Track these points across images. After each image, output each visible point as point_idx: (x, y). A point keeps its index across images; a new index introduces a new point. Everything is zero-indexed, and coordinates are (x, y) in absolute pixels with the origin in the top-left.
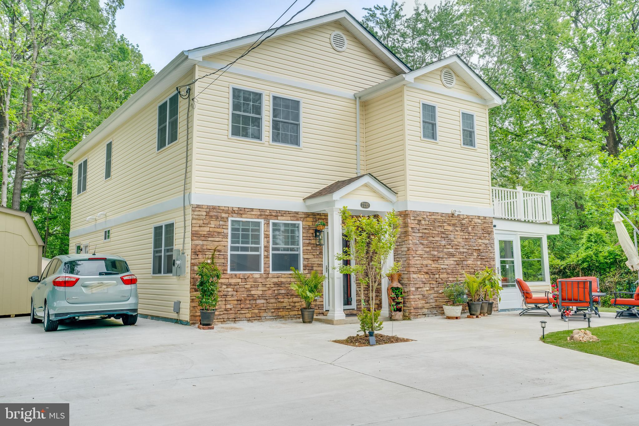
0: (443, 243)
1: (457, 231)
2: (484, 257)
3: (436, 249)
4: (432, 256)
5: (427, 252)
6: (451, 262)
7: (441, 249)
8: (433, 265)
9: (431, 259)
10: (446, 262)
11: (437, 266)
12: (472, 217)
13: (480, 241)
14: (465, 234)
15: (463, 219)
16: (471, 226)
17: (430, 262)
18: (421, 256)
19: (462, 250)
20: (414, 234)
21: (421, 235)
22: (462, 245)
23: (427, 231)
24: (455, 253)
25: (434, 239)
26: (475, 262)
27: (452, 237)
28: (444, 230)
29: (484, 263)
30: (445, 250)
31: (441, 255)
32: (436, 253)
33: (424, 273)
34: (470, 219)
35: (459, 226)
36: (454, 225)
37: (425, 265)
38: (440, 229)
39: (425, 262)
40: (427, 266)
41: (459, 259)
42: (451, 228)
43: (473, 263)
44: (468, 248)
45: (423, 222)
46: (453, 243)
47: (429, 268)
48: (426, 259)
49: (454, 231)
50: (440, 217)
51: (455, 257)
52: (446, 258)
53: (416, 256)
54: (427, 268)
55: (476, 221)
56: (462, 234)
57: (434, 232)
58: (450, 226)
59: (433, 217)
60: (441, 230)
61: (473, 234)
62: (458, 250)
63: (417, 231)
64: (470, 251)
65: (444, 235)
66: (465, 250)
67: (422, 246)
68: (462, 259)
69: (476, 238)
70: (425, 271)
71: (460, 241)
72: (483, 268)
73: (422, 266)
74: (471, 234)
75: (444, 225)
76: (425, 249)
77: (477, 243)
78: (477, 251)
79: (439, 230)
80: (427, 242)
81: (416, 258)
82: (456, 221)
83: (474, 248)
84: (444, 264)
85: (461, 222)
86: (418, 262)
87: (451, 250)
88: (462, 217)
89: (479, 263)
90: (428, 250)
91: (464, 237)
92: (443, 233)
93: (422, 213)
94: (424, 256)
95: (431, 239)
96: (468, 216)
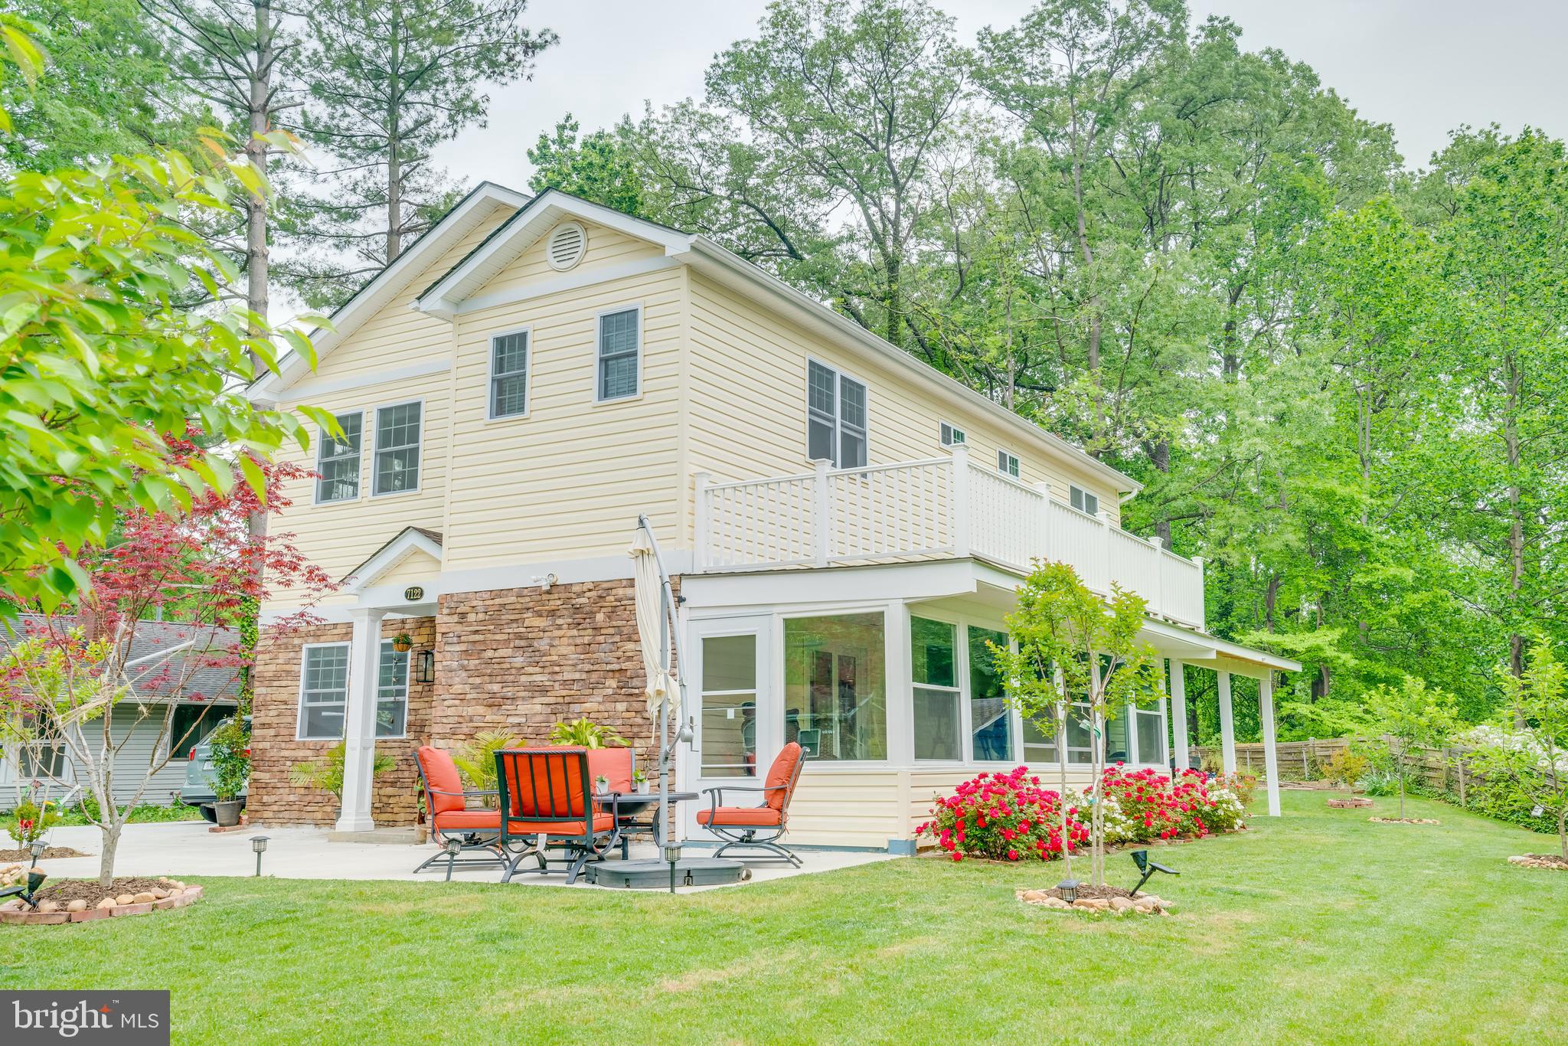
0: (519, 661)
1: (559, 628)
2: (637, 691)
3: (499, 679)
4: (488, 696)
5: (474, 687)
6: (535, 707)
7: (511, 678)
8: (488, 718)
9: (485, 702)
10: (523, 708)
11: (499, 718)
12: (605, 586)
14: (582, 633)
15: (579, 595)
16: (603, 610)
17: (481, 710)
18: (462, 698)
19: (567, 676)
20: (448, 648)
21: (463, 647)
22: (570, 662)
23: (477, 637)
24: (547, 683)
25: (497, 655)
26: (609, 706)
27: (542, 645)
28: (523, 630)
30: (523, 678)
31: (509, 692)
32: (496, 688)
33: (463, 737)
34: (603, 591)
35: (565, 612)
36: (552, 613)
37: (468, 719)
38: (515, 629)
39: (471, 711)
40: (471, 721)
41: (560, 700)
42: (542, 622)
43: (602, 708)
44: (588, 667)
45: (472, 617)
46: (544, 659)
47: (476, 725)
48: (474, 701)
49: (551, 628)
50: (513, 599)
51: (549, 694)
52: (523, 698)
53: (448, 697)
54: (471, 724)
55: (620, 592)
56: (575, 632)
57: (498, 637)
58: (541, 616)
59: (498, 601)
60: (516, 631)
61: (611, 631)
62: (559, 677)
63: (455, 640)
64: (594, 677)
65: (526, 643)
66: (577, 676)
67: (464, 674)
68: (567, 700)
69: (617, 638)
70: (466, 731)
71: (565, 652)
72: (630, 722)
73: (461, 720)
74: (603, 631)
75: (525, 616)
76: (471, 680)
77: (619, 654)
78: (617, 675)
79: (510, 631)
80: (477, 662)
81: (446, 703)
82: (559, 602)
83: (609, 667)
84: (517, 712)
85: (574, 602)
86: (449, 712)
87: (538, 678)
88: (575, 589)
89: (621, 707)
90: (478, 680)
91: (579, 641)
92: (519, 636)
93: (470, 596)
94: (468, 697)
95: (490, 654)
96: (596, 585)
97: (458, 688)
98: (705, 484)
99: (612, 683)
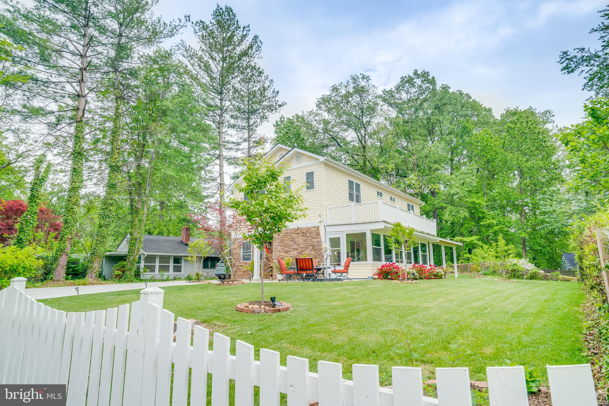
0: (291, 243)
1: (300, 236)
3: (287, 247)
4: (285, 251)
5: (282, 249)
7: (290, 247)
10: (292, 253)
13: (315, 240)
16: (309, 233)
17: (284, 253)
18: (279, 251)
20: (276, 241)
21: (279, 241)
22: (302, 244)
23: (282, 239)
26: (311, 252)
27: (296, 240)
29: (316, 252)
31: (289, 250)
32: (287, 249)
34: (308, 229)
35: (301, 233)
36: (298, 234)
38: (290, 237)
39: (281, 254)
42: (296, 236)
43: (309, 252)
44: (306, 244)
45: (281, 235)
46: (296, 243)
49: (298, 237)
50: (290, 231)
52: (292, 251)
53: (276, 251)
55: (312, 229)
56: (303, 237)
57: (286, 239)
58: (295, 234)
59: (286, 231)
61: (310, 237)
63: (278, 239)
64: (307, 246)
65: (293, 240)
67: (279, 246)
69: (312, 239)
71: (301, 242)
72: (315, 255)
75: (292, 234)
77: (312, 242)
80: (282, 244)
82: (299, 231)
83: (310, 244)
85: (302, 231)
87: (295, 247)
88: (303, 229)
89: (313, 252)
91: (304, 239)
92: (291, 238)
94: (281, 251)
95: (285, 242)
96: (307, 228)
97: (278, 249)
98: (329, 207)
99: (311, 247)
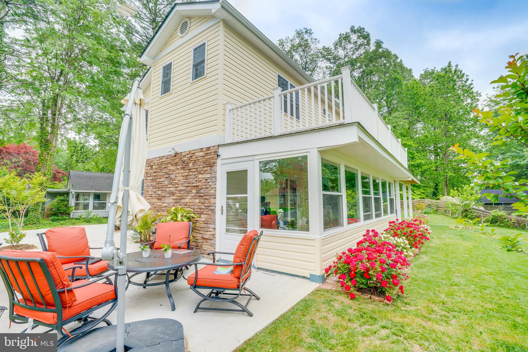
0: (166, 183)
2: (202, 195)
3: (161, 189)
5: (155, 192)
6: (170, 200)
7: (164, 189)
8: (158, 204)
11: (161, 204)
12: (193, 152)
13: (200, 176)
14: (185, 171)
15: (184, 156)
16: (192, 162)
17: (156, 201)
19: (180, 188)
20: (148, 178)
22: (181, 183)
23: (156, 174)
24: (174, 191)
25: (160, 181)
26: (193, 200)
27: (173, 176)
28: (168, 171)
29: (202, 201)
30: (168, 189)
31: (163, 194)
32: (160, 192)
34: (192, 154)
35: (180, 164)
36: (176, 164)
39: (153, 201)
40: (153, 205)
41: (178, 198)
42: (173, 168)
43: (191, 201)
44: (187, 185)
45: (154, 167)
46: (174, 182)
47: (155, 206)
48: (154, 198)
49: (176, 170)
50: (165, 160)
51: (175, 195)
52: (167, 196)
53: (148, 196)
54: (153, 206)
55: (197, 154)
56: (183, 171)
57: (161, 174)
58: (173, 165)
59: (161, 161)
60: (166, 171)
61: (194, 170)
62: (177, 189)
63: (149, 175)
64: (189, 188)
65: (168, 176)
66: (183, 188)
67: (151, 187)
68: (180, 197)
69: (196, 173)
71: (179, 179)
72: (200, 207)
73: (151, 204)
74: (192, 170)
75: (168, 165)
76: (153, 190)
77: (197, 179)
78: (196, 188)
79: (164, 171)
80: (155, 183)
81: (147, 198)
82: (178, 160)
83: (194, 185)
84: (166, 202)
85: (182, 159)
86: (148, 201)
87: (171, 189)
88: (183, 154)
89: (197, 201)
90: (155, 190)
91: (184, 174)
92: (167, 173)
93: (154, 159)
94: (153, 196)
95: (158, 180)
96: (190, 152)
97: (150, 193)
98: (229, 107)
99: (194, 191)
